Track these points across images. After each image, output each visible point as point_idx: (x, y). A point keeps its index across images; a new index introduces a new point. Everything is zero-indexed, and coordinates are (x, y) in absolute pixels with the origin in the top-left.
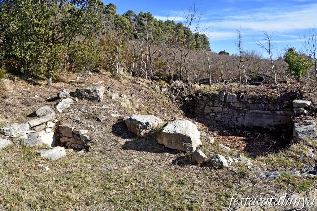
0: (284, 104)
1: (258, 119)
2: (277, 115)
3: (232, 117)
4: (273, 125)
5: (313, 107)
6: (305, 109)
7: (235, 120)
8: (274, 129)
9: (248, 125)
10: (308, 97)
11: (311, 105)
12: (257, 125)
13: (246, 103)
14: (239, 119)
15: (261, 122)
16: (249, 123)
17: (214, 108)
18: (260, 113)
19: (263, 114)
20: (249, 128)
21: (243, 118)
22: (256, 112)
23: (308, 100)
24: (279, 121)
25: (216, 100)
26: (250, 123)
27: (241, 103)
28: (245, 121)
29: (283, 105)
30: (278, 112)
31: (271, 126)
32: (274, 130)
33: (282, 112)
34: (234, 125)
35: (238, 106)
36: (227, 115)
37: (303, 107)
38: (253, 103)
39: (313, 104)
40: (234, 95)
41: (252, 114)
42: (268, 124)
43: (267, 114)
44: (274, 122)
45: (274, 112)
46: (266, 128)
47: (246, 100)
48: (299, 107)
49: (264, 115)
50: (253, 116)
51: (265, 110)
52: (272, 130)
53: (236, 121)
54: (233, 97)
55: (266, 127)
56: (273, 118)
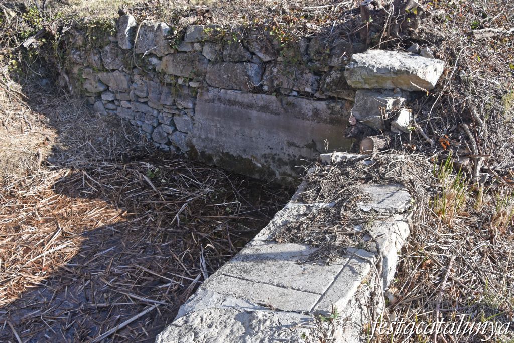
0: (331, 68)
1: (235, 128)
2: (304, 117)
3: (159, 112)
4: (285, 158)
5: (455, 95)
6: (408, 105)
7: (168, 122)
8: (290, 176)
9: (205, 147)
10: (439, 42)
11: (442, 80)
12: (234, 152)
13: (195, 59)
14: (180, 122)
15: (244, 139)
16: (207, 138)
17: (105, 74)
18: (241, 105)
19: (251, 106)
20: (210, 158)
21: (191, 117)
22: (228, 97)
23: (434, 53)
24: (308, 146)
25: (107, 48)
26: (212, 140)
27: (180, 57)
28: (196, 131)
29: (328, 74)
30: (307, 106)
31: (281, 163)
32: (290, 179)
33: (322, 105)
34: (169, 143)
35: (171, 70)
36: (146, 103)
37: (403, 92)
38: (220, 60)
39: (457, 79)
40: (159, 26)
41: (217, 104)
42: (267, 151)
43: (265, 108)
44: (290, 144)
45: (293, 105)
46: (262, 165)
47: (197, 46)
48: (380, 91)
49: (254, 113)
50: (219, 114)
51: (258, 90)
52: (283, 179)
53: (171, 129)
54: (156, 36)
55: (263, 161)
56: (287, 128)
